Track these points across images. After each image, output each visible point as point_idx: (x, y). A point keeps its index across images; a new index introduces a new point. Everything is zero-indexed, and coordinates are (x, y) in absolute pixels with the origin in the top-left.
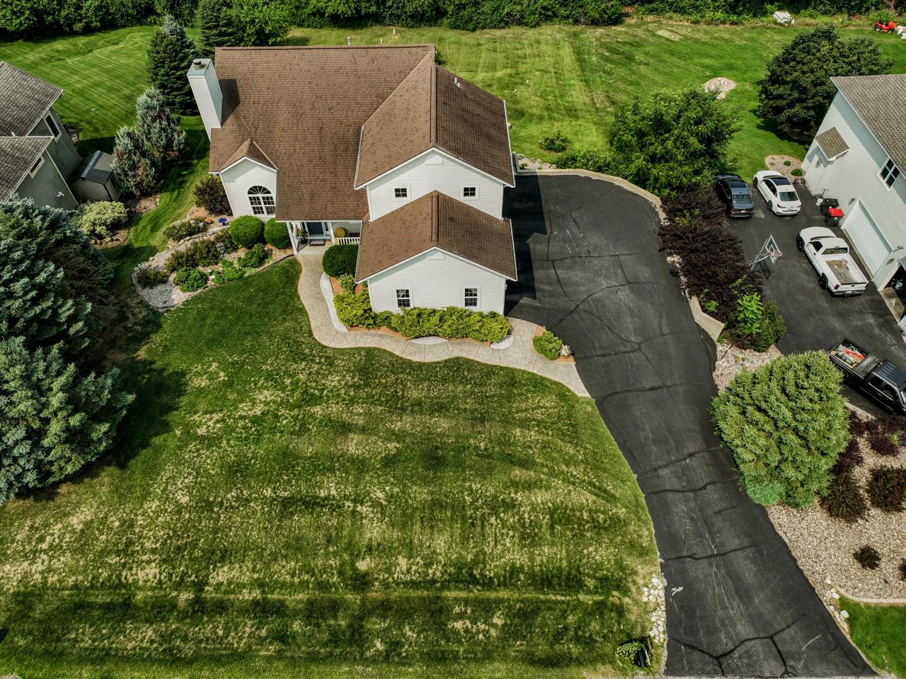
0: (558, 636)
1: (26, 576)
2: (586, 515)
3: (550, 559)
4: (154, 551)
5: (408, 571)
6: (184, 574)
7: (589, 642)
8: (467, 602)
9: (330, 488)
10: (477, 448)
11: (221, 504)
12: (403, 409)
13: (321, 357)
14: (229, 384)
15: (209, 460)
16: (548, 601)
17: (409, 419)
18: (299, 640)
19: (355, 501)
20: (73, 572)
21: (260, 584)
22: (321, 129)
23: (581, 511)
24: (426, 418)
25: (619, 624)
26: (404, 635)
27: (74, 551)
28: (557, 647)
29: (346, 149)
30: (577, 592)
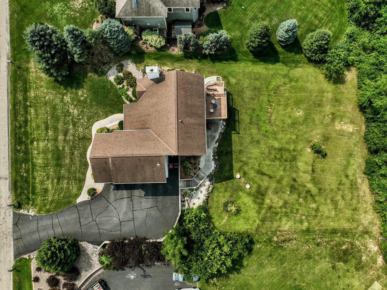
0: (22, 188)
1: (31, 68)
2: (47, 198)
3: (37, 187)
4: (36, 94)
5: (34, 154)
6: (32, 102)
7: (20, 195)
8: (29, 167)
9: (50, 133)
10: (62, 170)
11: (46, 107)
12: (71, 150)
13: (89, 125)
14: (79, 101)
15: (57, 101)
16: (30, 186)
17: (68, 152)
18: (20, 130)
19: (48, 139)
20: (32, 77)
21: (31, 120)
22: (149, 115)
23: (47, 197)
24: (69, 156)
25: (25, 203)
26: (21, 153)
27: (36, 76)
28: (19, 188)
29: (143, 125)
30: (32, 193)
